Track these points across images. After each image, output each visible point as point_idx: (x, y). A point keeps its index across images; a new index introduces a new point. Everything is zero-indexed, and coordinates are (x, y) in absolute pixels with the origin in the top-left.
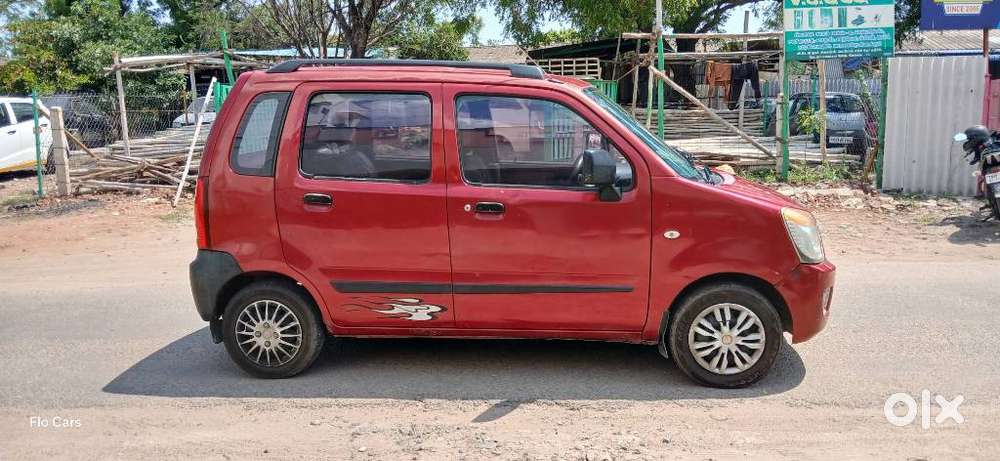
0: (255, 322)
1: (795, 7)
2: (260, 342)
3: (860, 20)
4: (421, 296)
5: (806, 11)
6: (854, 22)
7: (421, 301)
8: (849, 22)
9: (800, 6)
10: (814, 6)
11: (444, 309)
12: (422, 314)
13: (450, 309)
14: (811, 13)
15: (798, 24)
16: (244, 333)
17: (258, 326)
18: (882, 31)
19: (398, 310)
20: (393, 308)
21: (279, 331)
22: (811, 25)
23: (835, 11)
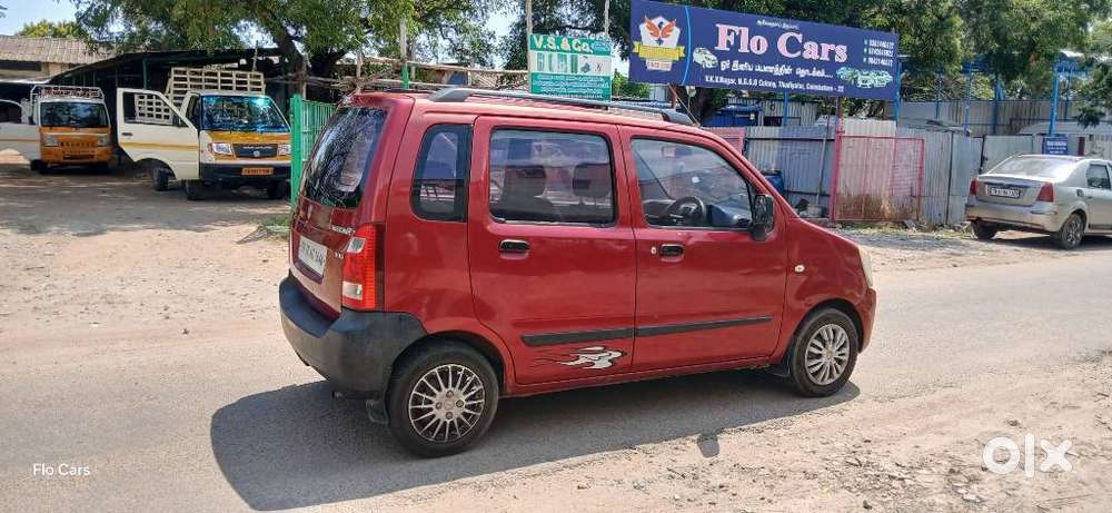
0: (435, 391)
1: (538, 49)
2: (440, 414)
3: (587, 68)
4: (607, 343)
5: (547, 54)
6: (583, 69)
7: (605, 348)
8: (579, 69)
9: (542, 49)
10: (552, 51)
11: (624, 354)
12: (602, 363)
13: (629, 354)
14: (550, 56)
15: (541, 66)
16: (423, 406)
17: (439, 396)
18: (602, 80)
19: (582, 360)
20: (578, 358)
21: (463, 398)
22: (551, 69)
23: (569, 55)
